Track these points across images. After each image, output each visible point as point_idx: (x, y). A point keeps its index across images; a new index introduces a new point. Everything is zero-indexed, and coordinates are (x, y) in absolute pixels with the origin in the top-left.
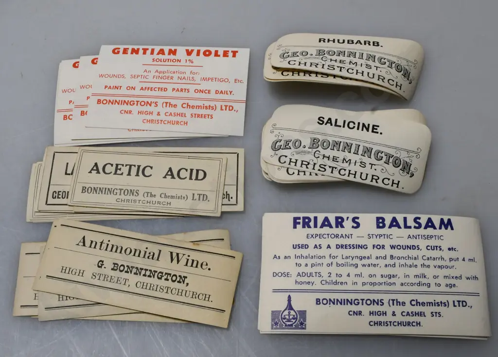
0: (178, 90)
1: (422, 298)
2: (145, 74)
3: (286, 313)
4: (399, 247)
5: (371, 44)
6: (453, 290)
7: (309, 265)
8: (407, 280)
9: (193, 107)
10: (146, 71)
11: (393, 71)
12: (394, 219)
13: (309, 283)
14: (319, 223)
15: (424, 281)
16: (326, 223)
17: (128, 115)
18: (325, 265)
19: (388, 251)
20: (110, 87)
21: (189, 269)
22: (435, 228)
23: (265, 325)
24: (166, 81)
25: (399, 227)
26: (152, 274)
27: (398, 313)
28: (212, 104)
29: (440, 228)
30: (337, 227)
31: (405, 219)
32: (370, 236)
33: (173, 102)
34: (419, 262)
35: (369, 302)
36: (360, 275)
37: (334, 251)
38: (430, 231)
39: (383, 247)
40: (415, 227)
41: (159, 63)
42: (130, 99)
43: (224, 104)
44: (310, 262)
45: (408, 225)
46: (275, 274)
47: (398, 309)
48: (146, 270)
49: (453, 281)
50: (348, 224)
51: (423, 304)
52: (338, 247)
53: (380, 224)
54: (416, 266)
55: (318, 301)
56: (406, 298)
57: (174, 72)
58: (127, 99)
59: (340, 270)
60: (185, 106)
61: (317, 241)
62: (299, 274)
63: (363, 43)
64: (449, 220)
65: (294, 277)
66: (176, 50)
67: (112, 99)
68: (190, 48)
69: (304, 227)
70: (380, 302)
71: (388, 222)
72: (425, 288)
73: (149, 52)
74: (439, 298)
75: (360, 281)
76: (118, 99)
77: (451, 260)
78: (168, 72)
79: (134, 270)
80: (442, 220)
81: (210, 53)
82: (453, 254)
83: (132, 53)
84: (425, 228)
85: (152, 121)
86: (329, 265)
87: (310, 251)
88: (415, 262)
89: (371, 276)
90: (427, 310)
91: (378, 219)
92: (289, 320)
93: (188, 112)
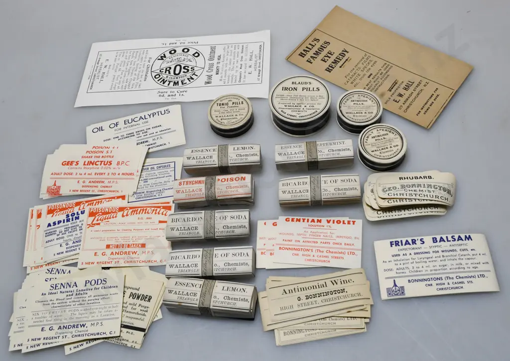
0: (324, 243)
1: (461, 275)
2: (305, 233)
3: (394, 288)
4: (446, 251)
5: (427, 177)
6: (477, 269)
7: (402, 264)
8: (453, 267)
9: (332, 252)
10: (305, 231)
11: (442, 191)
12: (441, 238)
13: (403, 273)
14: (404, 243)
15: (461, 266)
16: (407, 243)
17: (297, 256)
18: (410, 263)
19: (441, 254)
20: (286, 240)
21: (343, 285)
22: (463, 240)
23: (384, 296)
24: (317, 237)
25: (445, 241)
26: (327, 294)
27: (451, 283)
28: (343, 251)
29: (465, 240)
30: (413, 244)
31: (447, 237)
32: (430, 247)
33: (321, 250)
34: (457, 257)
35: (435, 279)
36: (428, 266)
37: (413, 256)
38: (460, 242)
39: (438, 252)
40: (453, 241)
41: (312, 227)
42: (297, 247)
43: (349, 251)
44: (402, 262)
45: (449, 240)
46: (385, 270)
47: (450, 281)
48: (323, 293)
49: (477, 265)
50: (418, 242)
51: (463, 278)
52: (415, 254)
53: (435, 240)
54: (456, 259)
55: (409, 281)
56: (454, 276)
57: (321, 233)
58: (296, 247)
59: (418, 265)
60: (328, 252)
61: (404, 252)
62: (397, 269)
63: (423, 177)
64: (469, 236)
65: (395, 270)
66: (321, 220)
67: (287, 247)
68: (329, 219)
69: (396, 246)
70: (441, 279)
71: (438, 240)
72: (462, 270)
73: (306, 221)
74: (470, 274)
75: (429, 269)
76: (291, 247)
77: (473, 255)
78: (317, 232)
79: (318, 295)
80: (466, 236)
81: (340, 222)
82: (473, 252)
83: (297, 221)
84: (458, 240)
85: (310, 260)
86: (412, 263)
87: (402, 257)
88: (455, 258)
89: (434, 266)
90: (465, 280)
91: (433, 238)
92: (396, 292)
93: (330, 255)
